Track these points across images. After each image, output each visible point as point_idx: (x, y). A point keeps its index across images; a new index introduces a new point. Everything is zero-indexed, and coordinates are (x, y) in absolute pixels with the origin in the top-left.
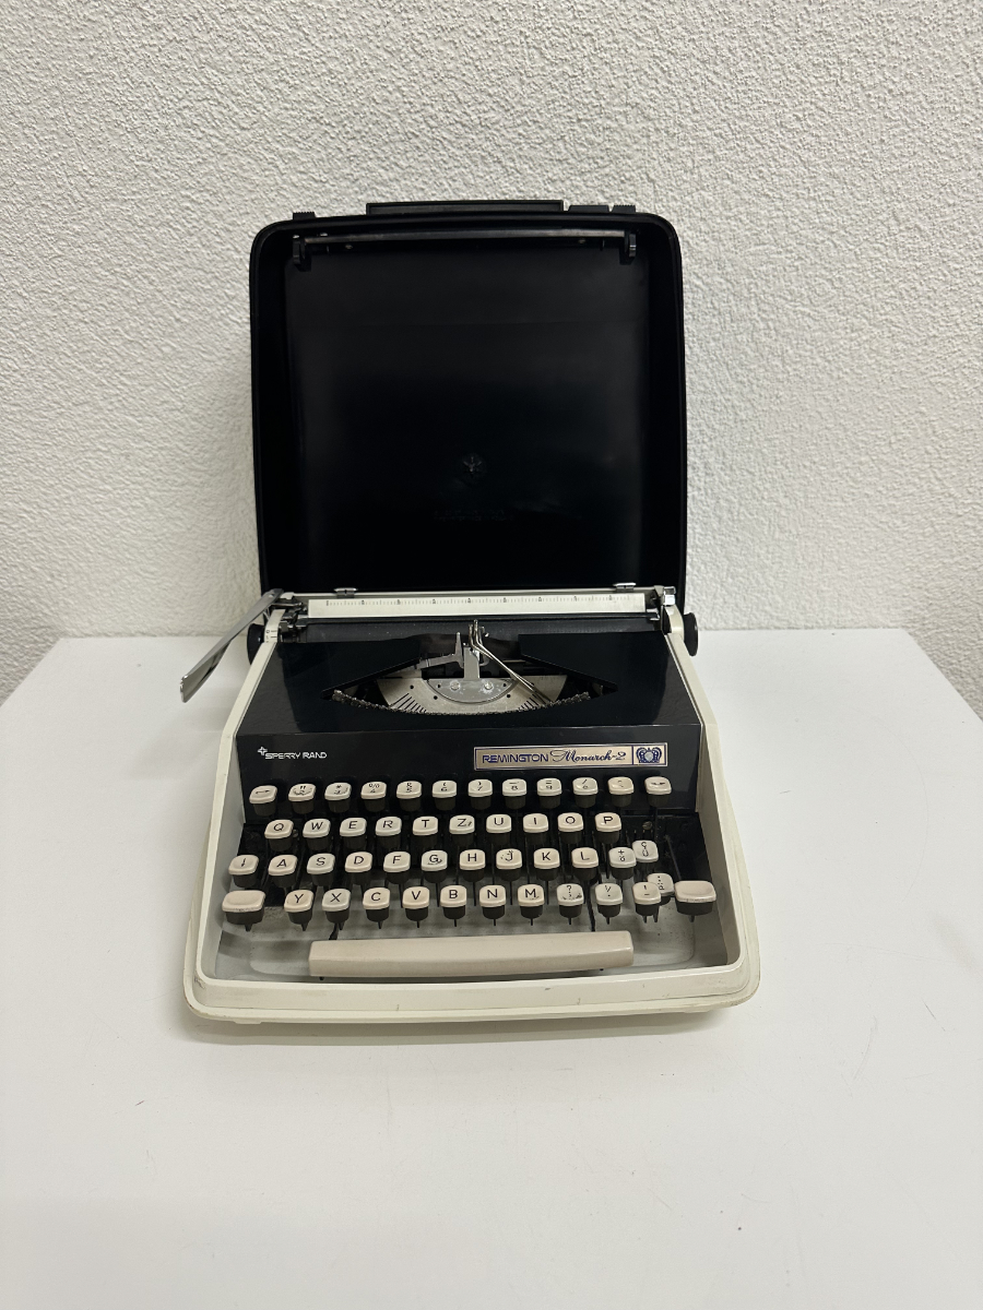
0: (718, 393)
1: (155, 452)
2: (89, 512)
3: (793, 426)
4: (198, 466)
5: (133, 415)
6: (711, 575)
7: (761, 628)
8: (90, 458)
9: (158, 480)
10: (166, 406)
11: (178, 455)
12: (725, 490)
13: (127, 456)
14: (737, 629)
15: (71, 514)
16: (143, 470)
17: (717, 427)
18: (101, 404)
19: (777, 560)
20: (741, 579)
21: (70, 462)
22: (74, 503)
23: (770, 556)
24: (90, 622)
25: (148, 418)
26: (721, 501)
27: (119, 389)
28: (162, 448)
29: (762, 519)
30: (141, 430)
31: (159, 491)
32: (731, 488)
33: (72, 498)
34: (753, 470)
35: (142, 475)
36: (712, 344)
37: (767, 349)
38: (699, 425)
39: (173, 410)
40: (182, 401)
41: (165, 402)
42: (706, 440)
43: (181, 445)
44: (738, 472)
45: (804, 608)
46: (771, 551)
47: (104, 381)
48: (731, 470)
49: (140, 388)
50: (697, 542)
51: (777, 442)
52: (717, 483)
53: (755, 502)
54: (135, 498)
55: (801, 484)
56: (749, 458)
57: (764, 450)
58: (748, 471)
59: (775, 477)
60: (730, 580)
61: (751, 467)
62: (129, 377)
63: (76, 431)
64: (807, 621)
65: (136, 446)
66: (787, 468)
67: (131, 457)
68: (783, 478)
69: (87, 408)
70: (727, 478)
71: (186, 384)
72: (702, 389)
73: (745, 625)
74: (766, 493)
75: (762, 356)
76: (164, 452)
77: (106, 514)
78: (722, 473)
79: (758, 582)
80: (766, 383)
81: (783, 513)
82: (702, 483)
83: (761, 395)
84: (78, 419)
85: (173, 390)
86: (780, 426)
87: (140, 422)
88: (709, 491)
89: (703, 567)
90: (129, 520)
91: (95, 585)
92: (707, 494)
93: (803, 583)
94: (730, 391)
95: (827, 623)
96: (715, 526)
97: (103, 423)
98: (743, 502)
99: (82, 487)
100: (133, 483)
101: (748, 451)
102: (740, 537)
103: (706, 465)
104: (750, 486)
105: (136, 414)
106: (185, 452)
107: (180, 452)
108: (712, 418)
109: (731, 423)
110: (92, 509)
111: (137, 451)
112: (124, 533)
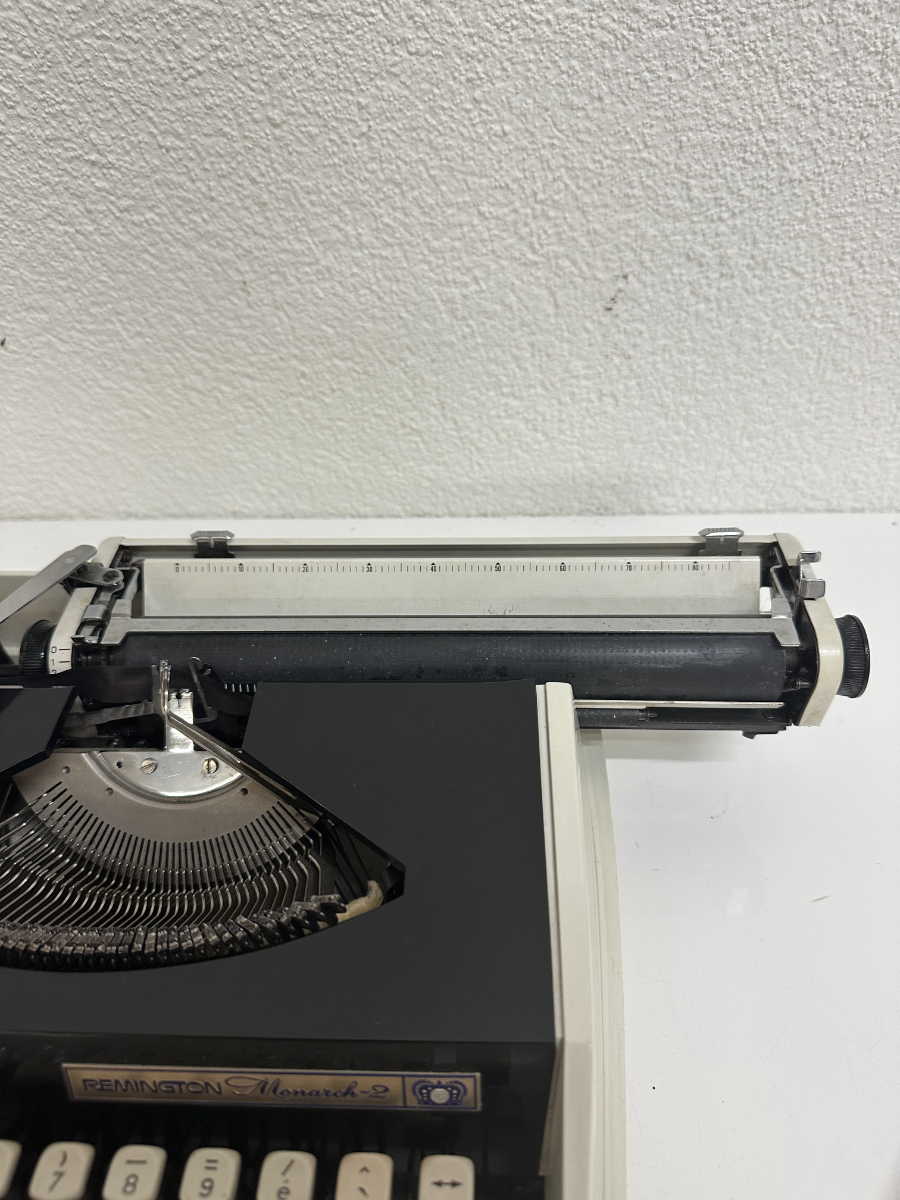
0: (754, 128)
3: (882, 192)
6: (716, 435)
7: (785, 510)
12: (750, 301)
14: (750, 512)
17: (746, 192)
19: (824, 413)
20: (762, 440)
23: (813, 407)
26: (744, 321)
29: (808, 350)
32: (761, 298)
34: (802, 270)
36: (752, 28)
37: (856, 38)
38: (715, 189)
42: (725, 216)
44: (775, 273)
45: (855, 482)
46: (815, 399)
48: (766, 268)
50: (698, 385)
51: (849, 220)
52: (738, 290)
53: (800, 323)
55: (880, 294)
56: (798, 248)
57: (826, 235)
58: (793, 271)
59: (838, 281)
60: (747, 443)
61: (800, 264)
64: (856, 501)
66: (861, 265)
68: (851, 283)
70: (756, 282)
72: (726, 120)
73: (762, 506)
74: (819, 308)
75: (845, 53)
78: (749, 275)
79: (789, 446)
80: (844, 108)
81: (844, 341)
82: (714, 291)
83: (832, 133)
86: (860, 192)
88: (725, 304)
89: (704, 423)
92: (720, 308)
93: (859, 448)
94: (774, 124)
95: (886, 502)
96: (730, 360)
98: (779, 323)
101: (797, 236)
102: (768, 379)
103: (722, 260)
104: (793, 297)
108: (738, 176)
109: (773, 187)
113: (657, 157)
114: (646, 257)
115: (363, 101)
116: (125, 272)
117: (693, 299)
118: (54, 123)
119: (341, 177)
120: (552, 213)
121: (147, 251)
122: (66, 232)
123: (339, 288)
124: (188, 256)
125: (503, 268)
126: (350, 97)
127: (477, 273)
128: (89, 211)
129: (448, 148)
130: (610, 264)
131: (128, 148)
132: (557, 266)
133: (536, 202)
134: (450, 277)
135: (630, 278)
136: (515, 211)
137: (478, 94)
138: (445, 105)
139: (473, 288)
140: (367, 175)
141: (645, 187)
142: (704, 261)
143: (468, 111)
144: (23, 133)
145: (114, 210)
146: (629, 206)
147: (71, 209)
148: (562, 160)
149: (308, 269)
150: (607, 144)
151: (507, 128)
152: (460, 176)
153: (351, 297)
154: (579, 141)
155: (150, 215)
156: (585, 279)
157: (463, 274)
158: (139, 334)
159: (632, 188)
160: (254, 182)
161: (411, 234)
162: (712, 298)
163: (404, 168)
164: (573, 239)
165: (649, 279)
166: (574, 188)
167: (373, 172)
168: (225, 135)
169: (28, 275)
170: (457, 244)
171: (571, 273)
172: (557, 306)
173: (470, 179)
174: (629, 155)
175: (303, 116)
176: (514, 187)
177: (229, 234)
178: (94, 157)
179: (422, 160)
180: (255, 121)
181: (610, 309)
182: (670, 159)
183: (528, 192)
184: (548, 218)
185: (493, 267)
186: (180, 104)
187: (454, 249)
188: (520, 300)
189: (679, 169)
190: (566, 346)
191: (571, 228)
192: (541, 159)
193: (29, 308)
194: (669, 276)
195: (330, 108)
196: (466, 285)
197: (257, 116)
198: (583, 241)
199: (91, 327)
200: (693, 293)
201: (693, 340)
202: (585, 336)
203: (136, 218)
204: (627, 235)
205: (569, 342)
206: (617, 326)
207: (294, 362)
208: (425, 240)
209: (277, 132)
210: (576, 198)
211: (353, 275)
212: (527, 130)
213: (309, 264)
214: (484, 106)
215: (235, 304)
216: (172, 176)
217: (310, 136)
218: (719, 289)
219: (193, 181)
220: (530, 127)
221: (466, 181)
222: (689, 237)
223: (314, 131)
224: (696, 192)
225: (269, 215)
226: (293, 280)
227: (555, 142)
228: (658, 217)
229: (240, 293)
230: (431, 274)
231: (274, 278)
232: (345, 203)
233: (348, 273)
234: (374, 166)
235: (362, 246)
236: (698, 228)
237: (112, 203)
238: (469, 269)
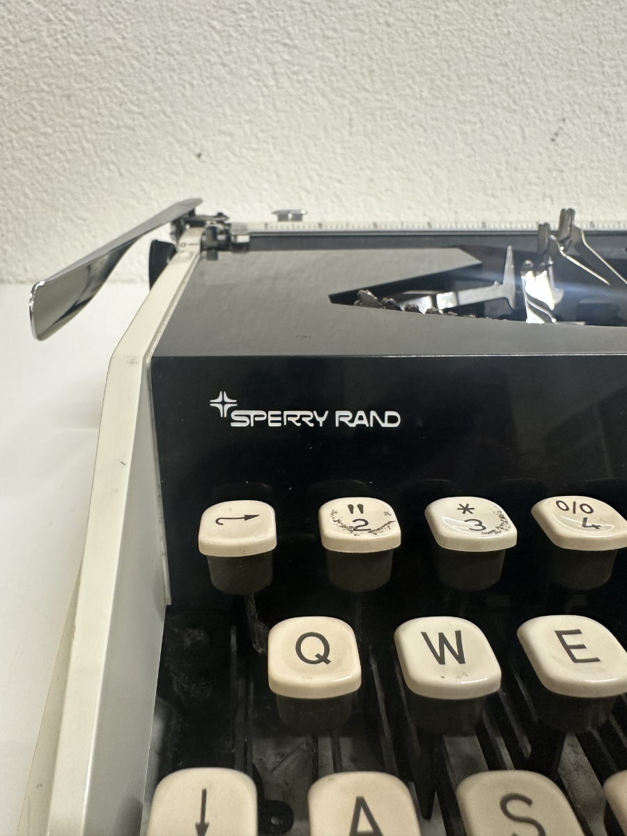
1: (96, 93)
2: (29, 156)
4: (136, 109)
5: (76, 53)
8: (34, 99)
9: (97, 122)
10: (108, 44)
11: (116, 96)
13: (69, 97)
15: (13, 158)
16: (83, 112)
18: (48, 41)
21: (15, 103)
22: (16, 145)
24: (25, 270)
25: (91, 57)
27: (65, 25)
28: (100, 89)
30: (84, 70)
31: (96, 134)
33: (14, 141)
35: (82, 117)
38: (616, 67)
39: (113, 48)
40: (124, 38)
41: (109, 39)
43: (120, 85)
47: (51, 16)
49: (83, 23)
54: (74, 142)
62: (76, 12)
63: (22, 70)
65: (78, 86)
67: (72, 99)
69: (34, 46)
71: (130, 20)
76: (103, 93)
77: (46, 158)
84: (24, 57)
85: (117, 26)
87: (83, 60)
88: (618, 137)
90: (67, 165)
91: (31, 232)
92: (615, 140)
97: (49, 62)
99: (25, 129)
100: (73, 126)
105: (79, 51)
106: (124, 93)
107: (117, 93)
110: (33, 153)
111: (78, 92)
112: (62, 178)
113: (587, 47)
114: (576, 107)
115: (438, 13)
116: (284, 111)
117: (600, 135)
118: (270, 21)
119: (417, 56)
120: (528, 80)
121: (300, 98)
122: (258, 86)
123: (403, 125)
124: (323, 102)
125: (497, 113)
126: (431, 12)
127: (483, 116)
128: (275, 73)
129: (478, 41)
130: (556, 112)
131: (307, 36)
132: (528, 113)
133: (521, 73)
134: (467, 117)
135: (567, 121)
136: (508, 79)
137: (498, 11)
138: (481, 16)
139: (479, 125)
140: (431, 55)
141: (579, 65)
142: (608, 110)
143: (491, 20)
144: (252, 26)
145: (289, 73)
146: (570, 77)
147: (265, 72)
148: (537, 49)
149: (387, 112)
150: (561, 40)
151: (511, 30)
152: (481, 58)
153: (410, 130)
154: (548, 38)
155: (308, 77)
156: (541, 120)
157: (474, 117)
158: (282, 151)
159: (572, 65)
160: (370, 58)
161: (449, 91)
162: (611, 134)
163: (453, 52)
164: (538, 96)
165: (576, 121)
166: (541, 65)
167: (435, 54)
168: (360, 31)
169: (228, 112)
170: (474, 98)
171: (535, 117)
172: (524, 137)
173: (488, 60)
174: (572, 46)
175: (404, 22)
176: (510, 65)
177: (349, 90)
178: (287, 41)
179: (462, 48)
180: (379, 23)
181: (553, 140)
182: (595, 49)
183: (517, 67)
184: (525, 83)
185: (492, 113)
186: (342, 13)
187: (472, 101)
188: (504, 133)
189: (599, 55)
190: (527, 164)
191: (538, 89)
192: (526, 49)
193: (221, 132)
194: (588, 120)
195: (420, 17)
196: (475, 123)
197: (381, 20)
198: (543, 98)
199: (255, 146)
200: (601, 131)
201: (599, 161)
202: (538, 157)
203: (301, 78)
204: (567, 94)
205: (529, 161)
206: (557, 151)
207: (369, 173)
208: (457, 95)
209: (389, 30)
210: (542, 71)
211: (414, 116)
212: (521, 32)
213: (389, 109)
214: (500, 18)
215: (341, 133)
216: (327, 54)
217: (406, 33)
218: (616, 128)
219: (337, 56)
220: (523, 31)
221: (484, 61)
222: (601, 96)
223: (408, 29)
224: (607, 69)
225: (375, 78)
226: (378, 119)
227: (536, 39)
228: (585, 84)
229: (348, 127)
230: (456, 117)
231: (368, 117)
232: (418, 72)
233: (410, 114)
234: (437, 51)
235: (421, 98)
236: (606, 90)
237: (289, 68)
238: (478, 114)
